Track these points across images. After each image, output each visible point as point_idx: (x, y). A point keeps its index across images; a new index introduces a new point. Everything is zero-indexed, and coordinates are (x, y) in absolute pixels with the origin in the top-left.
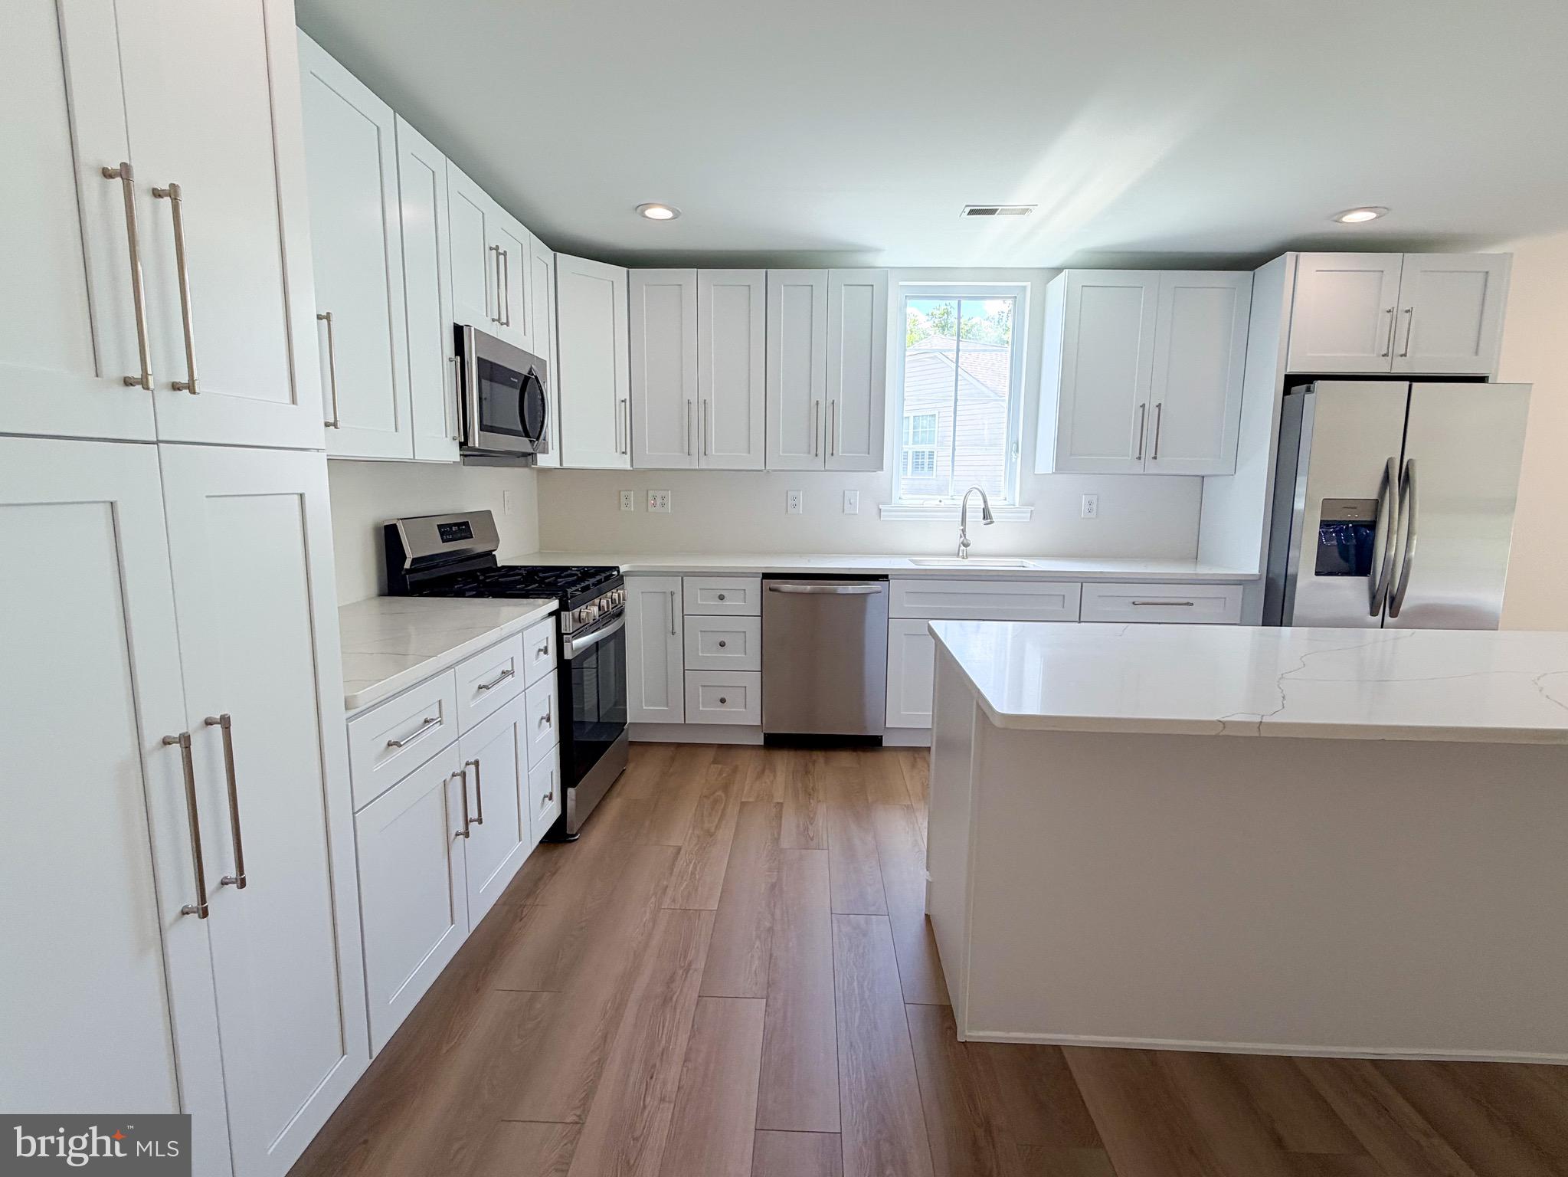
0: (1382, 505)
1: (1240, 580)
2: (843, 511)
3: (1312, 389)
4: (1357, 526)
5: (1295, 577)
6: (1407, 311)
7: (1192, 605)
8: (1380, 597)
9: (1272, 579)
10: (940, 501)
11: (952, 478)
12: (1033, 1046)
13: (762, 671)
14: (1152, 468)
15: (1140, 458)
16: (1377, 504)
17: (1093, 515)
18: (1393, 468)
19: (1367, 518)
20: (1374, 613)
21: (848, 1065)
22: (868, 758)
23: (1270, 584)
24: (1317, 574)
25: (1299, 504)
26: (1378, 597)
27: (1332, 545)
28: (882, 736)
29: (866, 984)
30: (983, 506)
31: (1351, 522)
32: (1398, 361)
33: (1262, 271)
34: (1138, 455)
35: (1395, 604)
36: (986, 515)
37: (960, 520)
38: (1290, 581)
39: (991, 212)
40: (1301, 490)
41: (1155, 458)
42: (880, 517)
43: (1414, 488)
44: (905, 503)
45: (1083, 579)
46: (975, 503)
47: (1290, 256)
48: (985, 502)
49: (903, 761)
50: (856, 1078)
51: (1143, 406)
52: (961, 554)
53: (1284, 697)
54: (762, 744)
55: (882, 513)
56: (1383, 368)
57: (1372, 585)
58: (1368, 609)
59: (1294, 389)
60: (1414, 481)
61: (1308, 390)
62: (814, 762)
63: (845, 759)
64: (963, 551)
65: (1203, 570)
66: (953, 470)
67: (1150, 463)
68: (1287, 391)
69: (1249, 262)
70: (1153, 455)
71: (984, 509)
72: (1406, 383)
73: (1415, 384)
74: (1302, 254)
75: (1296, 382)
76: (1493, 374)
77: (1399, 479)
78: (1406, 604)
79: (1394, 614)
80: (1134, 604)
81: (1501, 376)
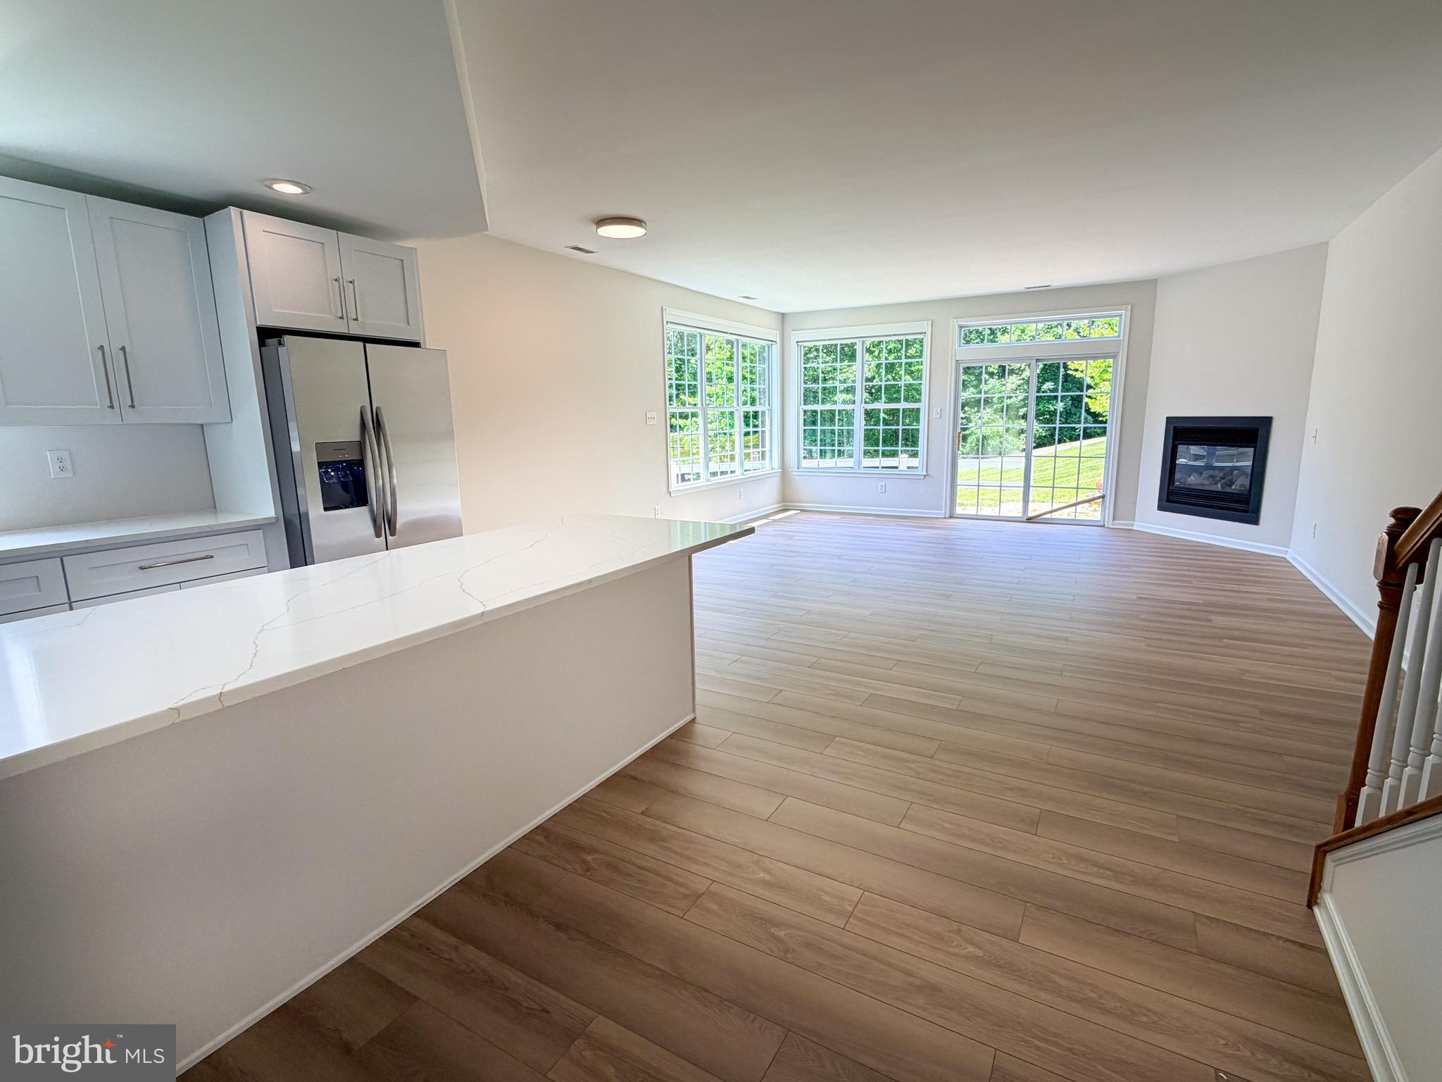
0: (365, 447)
1: (258, 525)
3: (282, 342)
4: (350, 464)
5: (307, 514)
6: (350, 282)
7: (212, 557)
8: (380, 520)
9: (289, 519)
14: (132, 417)
15: (112, 407)
16: (361, 445)
17: (66, 473)
18: (366, 414)
19: (355, 457)
20: (378, 535)
23: (288, 524)
24: (326, 509)
25: (296, 447)
26: (378, 521)
27: (333, 483)
31: (344, 461)
32: (352, 323)
33: (212, 219)
34: (109, 405)
35: (392, 524)
38: (303, 518)
40: (294, 434)
41: (133, 406)
43: (385, 431)
45: (61, 553)
47: (234, 211)
51: (102, 348)
53: (255, 654)
56: (341, 328)
57: (372, 511)
58: (371, 531)
59: (269, 341)
60: (384, 426)
61: (280, 344)
67: (128, 412)
68: (262, 343)
69: (199, 208)
70: (130, 403)
72: (361, 344)
73: (368, 345)
74: (246, 212)
75: (267, 335)
76: (425, 341)
77: (373, 424)
78: (400, 522)
79: (393, 533)
80: (141, 568)
81: (429, 342)
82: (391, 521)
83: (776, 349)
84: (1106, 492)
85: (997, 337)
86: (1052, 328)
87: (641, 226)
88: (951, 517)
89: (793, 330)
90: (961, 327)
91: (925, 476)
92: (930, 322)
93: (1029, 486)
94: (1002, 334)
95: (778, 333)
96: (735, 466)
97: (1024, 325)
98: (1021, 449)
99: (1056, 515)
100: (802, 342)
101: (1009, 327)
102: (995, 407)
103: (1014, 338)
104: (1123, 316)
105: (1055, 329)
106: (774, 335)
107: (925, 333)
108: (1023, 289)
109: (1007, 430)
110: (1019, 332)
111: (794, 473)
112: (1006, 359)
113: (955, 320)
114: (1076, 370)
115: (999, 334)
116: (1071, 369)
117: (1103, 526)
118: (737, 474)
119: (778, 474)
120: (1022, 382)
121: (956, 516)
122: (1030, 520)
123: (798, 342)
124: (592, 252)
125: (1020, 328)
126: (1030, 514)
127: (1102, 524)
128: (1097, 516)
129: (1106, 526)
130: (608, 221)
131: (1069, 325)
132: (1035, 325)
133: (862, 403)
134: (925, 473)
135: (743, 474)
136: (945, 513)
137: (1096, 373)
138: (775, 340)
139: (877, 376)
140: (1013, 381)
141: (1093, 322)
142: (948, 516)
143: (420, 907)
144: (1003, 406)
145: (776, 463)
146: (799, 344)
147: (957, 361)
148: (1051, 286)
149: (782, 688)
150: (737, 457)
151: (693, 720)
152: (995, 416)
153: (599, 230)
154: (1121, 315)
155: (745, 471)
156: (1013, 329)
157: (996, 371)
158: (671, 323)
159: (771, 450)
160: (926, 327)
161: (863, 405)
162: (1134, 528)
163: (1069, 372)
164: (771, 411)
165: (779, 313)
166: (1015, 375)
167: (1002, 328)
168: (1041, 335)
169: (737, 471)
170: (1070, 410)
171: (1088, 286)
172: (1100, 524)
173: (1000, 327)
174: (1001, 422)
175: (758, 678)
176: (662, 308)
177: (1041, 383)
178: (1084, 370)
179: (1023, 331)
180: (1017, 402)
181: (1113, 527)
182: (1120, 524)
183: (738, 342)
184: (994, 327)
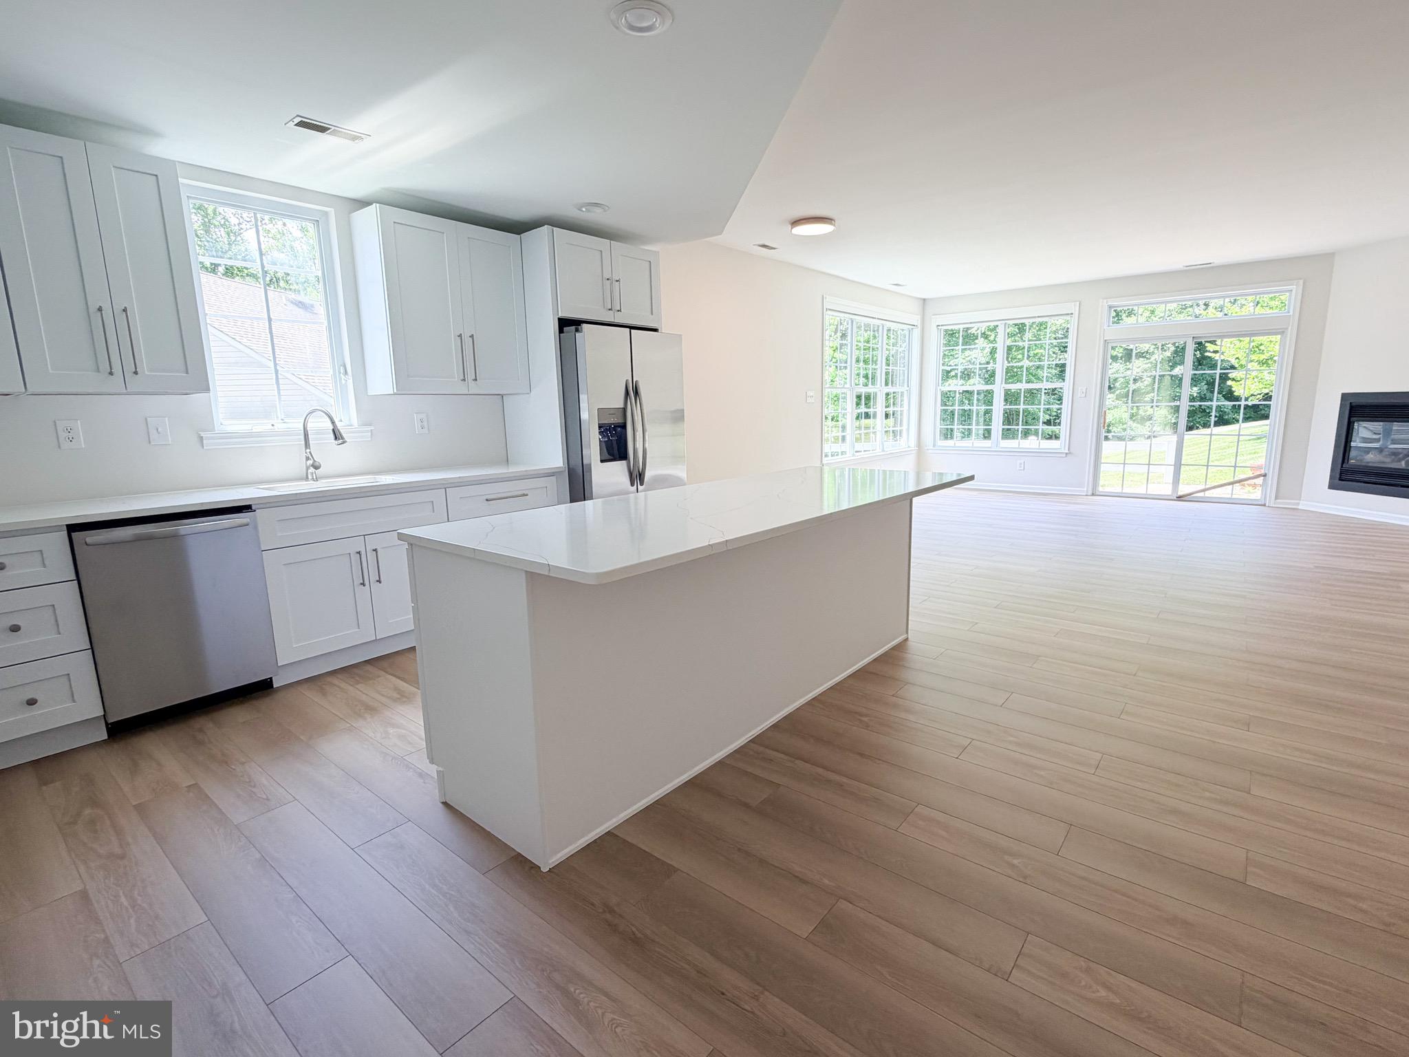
0: (627, 411)
1: (553, 473)
2: (150, 442)
3: (580, 329)
4: (617, 426)
5: (589, 466)
6: (617, 281)
7: (527, 495)
8: (635, 474)
9: (573, 469)
10: (273, 425)
11: (280, 399)
12: (595, 841)
13: (92, 648)
14: (474, 388)
15: (464, 380)
16: (624, 411)
17: (425, 431)
18: (629, 385)
19: (621, 421)
20: (632, 485)
21: (475, 946)
22: (264, 704)
23: (571, 473)
24: (602, 461)
25: (585, 415)
26: (633, 474)
28: (271, 678)
29: (437, 881)
30: (332, 428)
31: (613, 424)
32: (616, 314)
33: (527, 236)
34: (462, 378)
35: (642, 477)
36: (337, 435)
37: (303, 442)
38: (586, 469)
39: (322, 129)
41: (475, 380)
42: (203, 447)
43: (641, 397)
44: (230, 429)
45: (445, 486)
46: (320, 424)
47: (545, 229)
48: (333, 423)
49: (310, 694)
50: (492, 951)
51: (460, 336)
52: (310, 477)
54: (106, 738)
55: (204, 442)
56: (611, 318)
57: (629, 466)
58: (629, 482)
59: (567, 329)
60: (641, 394)
61: (577, 330)
62: (201, 730)
63: (238, 714)
64: (312, 473)
65: (513, 469)
66: (279, 393)
67: (472, 384)
68: (561, 331)
69: (517, 228)
70: (474, 378)
71: (333, 430)
72: (628, 329)
73: (632, 331)
74: (555, 228)
75: (567, 324)
76: (661, 328)
77: (632, 392)
78: (648, 475)
79: (642, 484)
80: (487, 500)
81: (664, 329)
82: (641, 476)
83: (916, 333)
84: (1269, 470)
85: (1122, 319)
86: (1186, 308)
87: (831, 224)
88: (1093, 495)
89: (934, 315)
90: (1110, 307)
91: (1066, 454)
92: (1078, 303)
93: (1181, 465)
94: (1127, 316)
95: (919, 317)
96: (846, 447)
97: (1154, 306)
98: (1146, 436)
99: (1208, 494)
100: (942, 325)
101: (1136, 308)
102: (1118, 392)
103: (1142, 320)
104: (1294, 292)
105: (1190, 309)
106: (916, 320)
107: (1072, 314)
108: (1181, 267)
109: (1132, 416)
110: (1147, 314)
111: (930, 451)
112: (1134, 340)
113: (1105, 301)
114: (1216, 352)
115: (1124, 316)
116: (1209, 351)
117: (1264, 505)
118: (848, 455)
119: (914, 452)
120: (1149, 365)
121: (1099, 494)
122: (1180, 498)
123: (938, 326)
124: (774, 249)
125: (1150, 309)
126: (1180, 493)
127: (1263, 503)
128: (1256, 494)
129: (1267, 505)
130: (804, 221)
131: (1206, 305)
132: (1164, 305)
133: (1002, 383)
134: (1067, 452)
135: (853, 455)
136: (1087, 491)
137: (1241, 355)
138: (916, 324)
139: (991, 361)
140: (1138, 366)
141: (1235, 300)
142: (1090, 493)
143: (754, 736)
144: (1129, 391)
145: (913, 443)
146: (939, 327)
147: (1106, 340)
148: (1214, 263)
149: (977, 621)
150: (848, 438)
151: (907, 640)
152: (1118, 401)
153: (793, 230)
154: (1291, 290)
155: (857, 452)
156: (1141, 310)
157: (1120, 355)
158: (830, 310)
159: (908, 430)
160: (1074, 309)
161: (1004, 385)
162: (1300, 507)
163: (1207, 354)
164: (909, 392)
165: (921, 299)
166: (1141, 359)
167: (1128, 309)
168: (1173, 316)
169: (848, 453)
170: (1205, 395)
171: (1256, 262)
172: (1260, 503)
173: (1126, 308)
174: (1124, 408)
175: (950, 613)
176: (823, 296)
177: (1171, 366)
178: (1227, 351)
179: (1153, 312)
180: (1142, 387)
181: (1275, 506)
182: (1281, 503)
183: (883, 326)
184: (1119, 309)
